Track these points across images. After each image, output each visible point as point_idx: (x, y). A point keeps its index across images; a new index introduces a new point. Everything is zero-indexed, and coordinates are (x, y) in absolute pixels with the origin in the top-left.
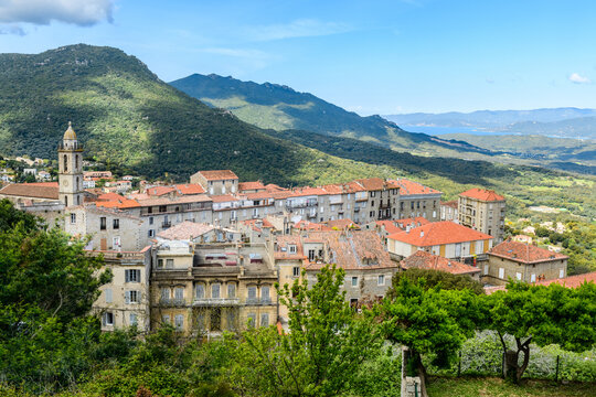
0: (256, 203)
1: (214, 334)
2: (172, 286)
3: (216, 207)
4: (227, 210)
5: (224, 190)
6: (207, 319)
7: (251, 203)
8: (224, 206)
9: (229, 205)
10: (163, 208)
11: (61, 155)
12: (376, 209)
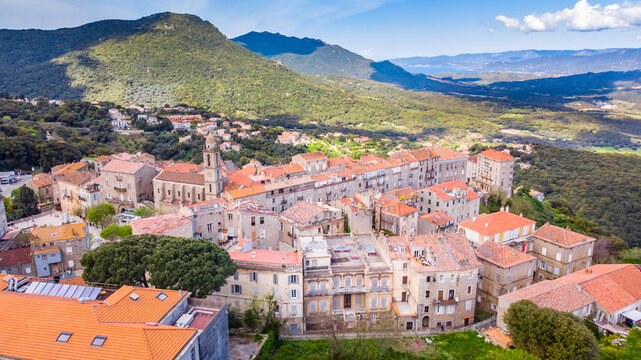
0: (344, 179)
1: (347, 312)
2: (318, 281)
3: (316, 185)
4: (325, 186)
5: (317, 168)
6: (341, 300)
7: (340, 179)
8: (322, 183)
9: (325, 182)
10: (281, 191)
11: (205, 155)
12: (424, 173)
